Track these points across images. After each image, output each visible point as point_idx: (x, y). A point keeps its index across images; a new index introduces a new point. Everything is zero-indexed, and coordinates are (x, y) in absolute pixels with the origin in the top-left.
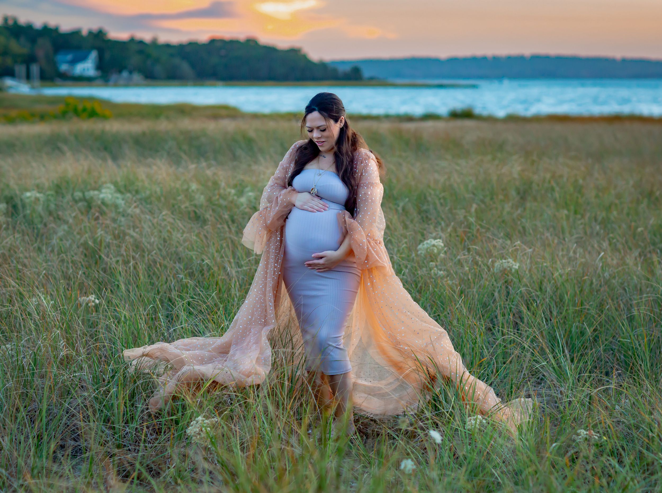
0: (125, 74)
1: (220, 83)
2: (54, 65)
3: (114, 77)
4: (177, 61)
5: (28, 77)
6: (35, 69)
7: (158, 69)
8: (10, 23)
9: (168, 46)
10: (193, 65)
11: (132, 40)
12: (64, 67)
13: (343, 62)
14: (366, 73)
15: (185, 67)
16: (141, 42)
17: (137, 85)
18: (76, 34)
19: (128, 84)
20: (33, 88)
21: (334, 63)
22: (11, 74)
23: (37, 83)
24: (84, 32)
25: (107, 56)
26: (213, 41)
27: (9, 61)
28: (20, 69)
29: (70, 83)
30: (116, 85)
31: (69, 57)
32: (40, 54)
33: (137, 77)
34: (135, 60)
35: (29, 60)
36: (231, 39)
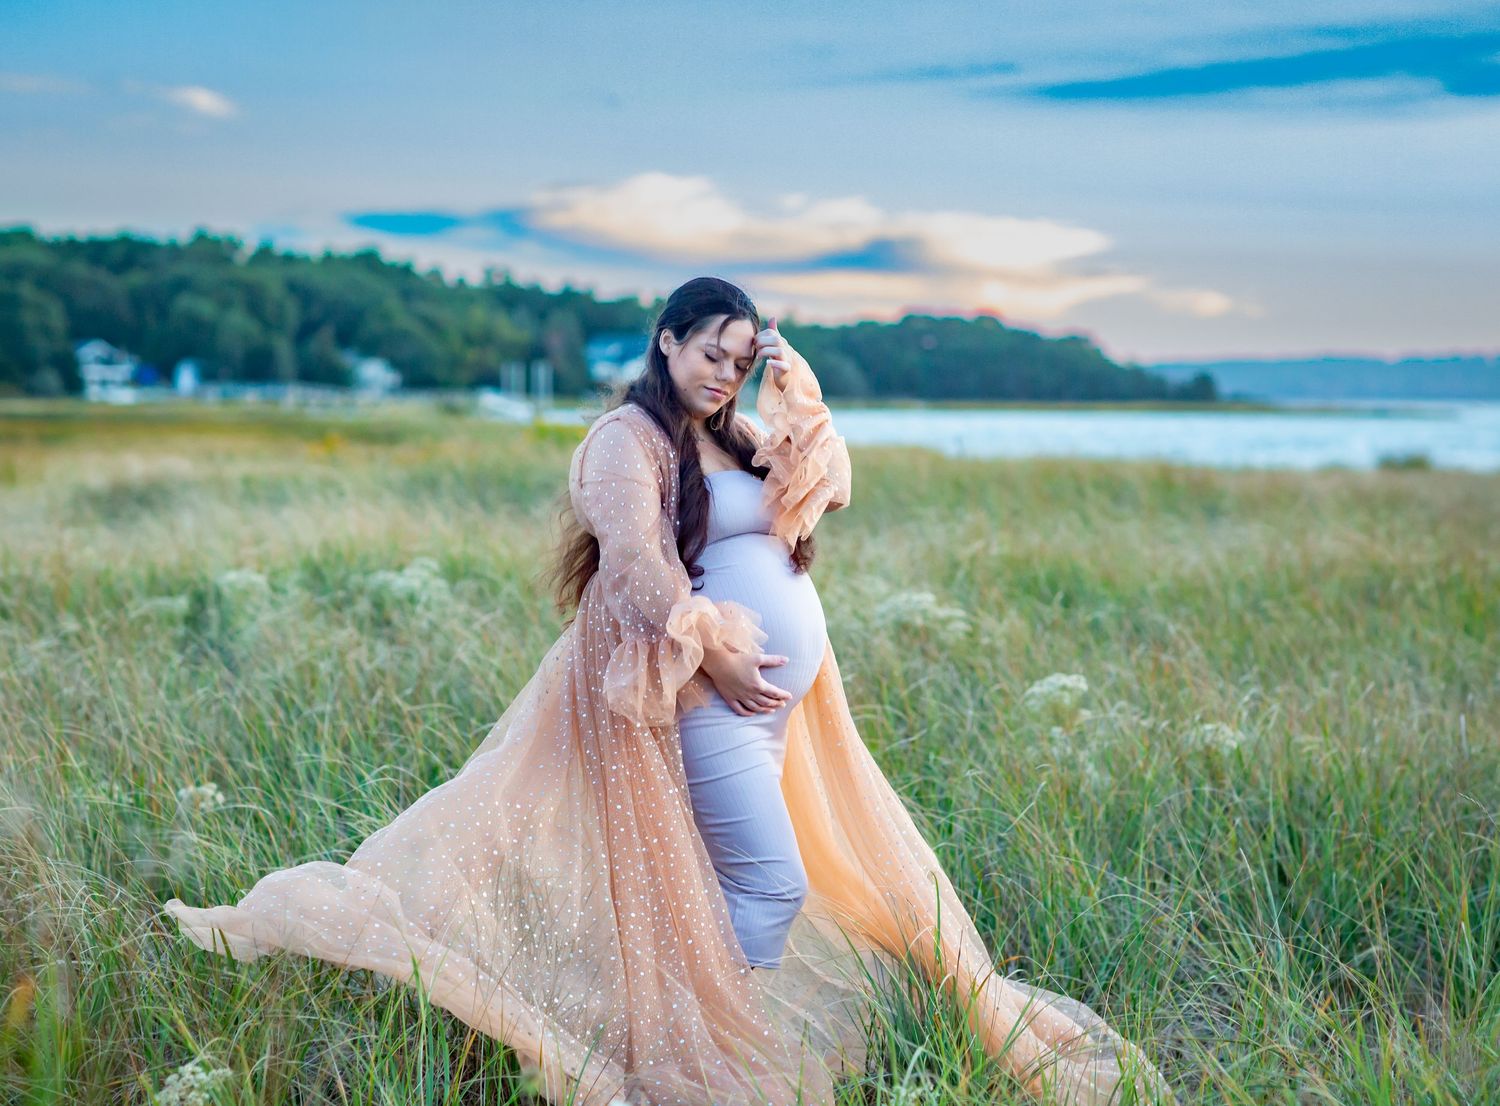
1: (920, 403)
2: (582, 365)
4: (832, 358)
5: (529, 389)
6: (542, 373)
8: (498, 281)
9: (816, 329)
10: (865, 367)
12: (601, 370)
13: (1179, 366)
14: (1226, 385)
18: (628, 304)
20: (537, 409)
21: (1160, 367)
22: (491, 380)
23: (545, 401)
24: (645, 302)
26: (908, 320)
27: (491, 357)
28: (513, 373)
31: (613, 348)
32: (556, 342)
35: (533, 354)
36: (945, 315)
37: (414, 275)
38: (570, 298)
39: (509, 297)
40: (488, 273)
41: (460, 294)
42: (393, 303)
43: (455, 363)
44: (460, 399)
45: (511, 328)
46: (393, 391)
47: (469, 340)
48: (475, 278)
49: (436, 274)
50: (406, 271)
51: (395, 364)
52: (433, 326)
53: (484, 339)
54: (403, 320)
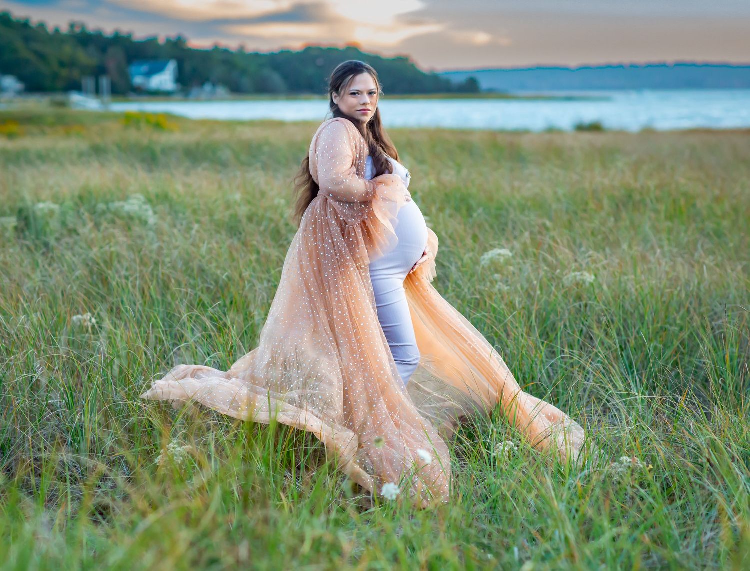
0: (208, 87)
1: (317, 96)
2: (127, 78)
3: (195, 91)
4: (267, 72)
5: (98, 91)
6: (105, 82)
7: (246, 81)
8: (78, 30)
9: (257, 55)
10: (286, 76)
11: (216, 49)
12: (138, 80)
13: (458, 72)
14: (485, 83)
15: (276, 78)
16: (226, 51)
17: (222, 99)
18: (151, 42)
19: (212, 98)
20: (103, 103)
21: (448, 73)
22: (76, 86)
23: (107, 98)
24: (162, 40)
25: (188, 67)
26: (307, 49)
27: (76, 73)
28: (89, 82)
29: (145, 98)
30: (198, 100)
31: (144, 68)
32: (112, 65)
33: (221, 90)
34: (219, 71)
35: (99, 71)
36: (329, 47)
37: (30, 27)
38: (119, 40)
39: (85, 39)
40: (72, 25)
41: (57, 37)
42: (19, 44)
43: (55, 76)
44: (59, 97)
45: (86, 57)
46: (20, 93)
47: (62, 64)
48: (65, 28)
49: (42, 26)
50: (24, 25)
51: (21, 78)
52: (41, 56)
53: (71, 63)
54: (24, 53)
